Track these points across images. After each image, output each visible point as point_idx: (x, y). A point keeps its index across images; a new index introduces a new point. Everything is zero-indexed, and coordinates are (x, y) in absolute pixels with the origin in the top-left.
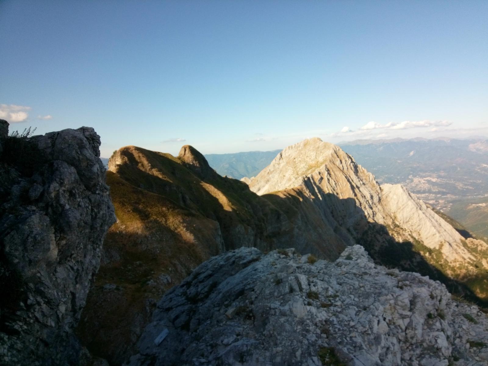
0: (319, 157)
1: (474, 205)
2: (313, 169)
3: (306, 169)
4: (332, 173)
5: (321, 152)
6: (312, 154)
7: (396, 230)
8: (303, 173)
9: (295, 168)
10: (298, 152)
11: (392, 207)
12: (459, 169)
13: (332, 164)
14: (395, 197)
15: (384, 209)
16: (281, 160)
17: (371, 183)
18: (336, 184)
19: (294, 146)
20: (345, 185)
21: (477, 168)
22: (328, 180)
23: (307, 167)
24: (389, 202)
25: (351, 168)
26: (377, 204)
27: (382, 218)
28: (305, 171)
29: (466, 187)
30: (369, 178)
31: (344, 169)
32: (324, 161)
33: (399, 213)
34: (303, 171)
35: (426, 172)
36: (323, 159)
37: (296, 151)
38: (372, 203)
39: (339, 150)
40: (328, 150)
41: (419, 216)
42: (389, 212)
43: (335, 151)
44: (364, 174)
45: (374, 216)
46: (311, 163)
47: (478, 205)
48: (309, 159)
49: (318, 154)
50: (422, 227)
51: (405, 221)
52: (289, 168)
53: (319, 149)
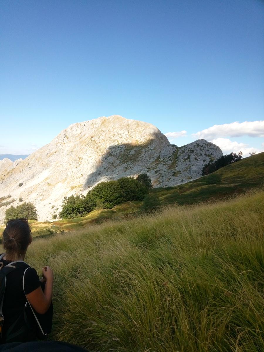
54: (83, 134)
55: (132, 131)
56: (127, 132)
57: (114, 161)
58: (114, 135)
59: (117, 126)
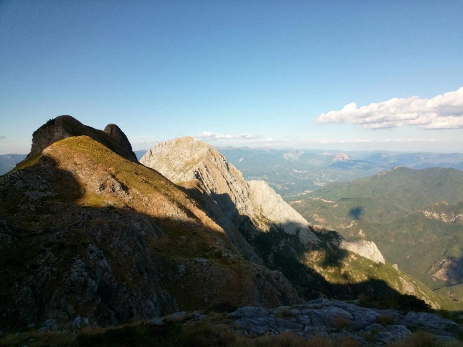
0: (194, 155)
1: (292, 202)
2: (191, 165)
3: (183, 166)
4: (210, 170)
5: (196, 150)
6: (187, 151)
7: (263, 220)
8: (181, 169)
9: (169, 164)
10: (170, 149)
11: (259, 200)
12: (277, 174)
13: (208, 161)
14: (260, 192)
15: (252, 202)
16: (151, 156)
17: (240, 180)
18: (214, 180)
19: (164, 144)
20: (221, 181)
21: (291, 173)
22: (207, 176)
23: (184, 163)
24: (255, 196)
25: (224, 166)
26: (247, 198)
27: (253, 210)
28: (182, 167)
29: (284, 188)
30: (239, 175)
31: (219, 167)
32: (201, 158)
33: (265, 205)
34: (181, 168)
35: (253, 175)
36: (199, 156)
37: (168, 148)
38: (244, 197)
39: (212, 149)
40: (203, 148)
41: (279, 208)
42: (256, 205)
43: (209, 149)
44: (234, 171)
45: (246, 208)
46: (187, 160)
47: (295, 202)
48: (184, 156)
49: (193, 151)
50: (282, 217)
51: (269, 213)
52: (162, 165)
53: (193, 147)
54: (162, 153)
55: (194, 150)
56: (190, 152)
57: (174, 176)
58: (182, 154)
59: (185, 146)
